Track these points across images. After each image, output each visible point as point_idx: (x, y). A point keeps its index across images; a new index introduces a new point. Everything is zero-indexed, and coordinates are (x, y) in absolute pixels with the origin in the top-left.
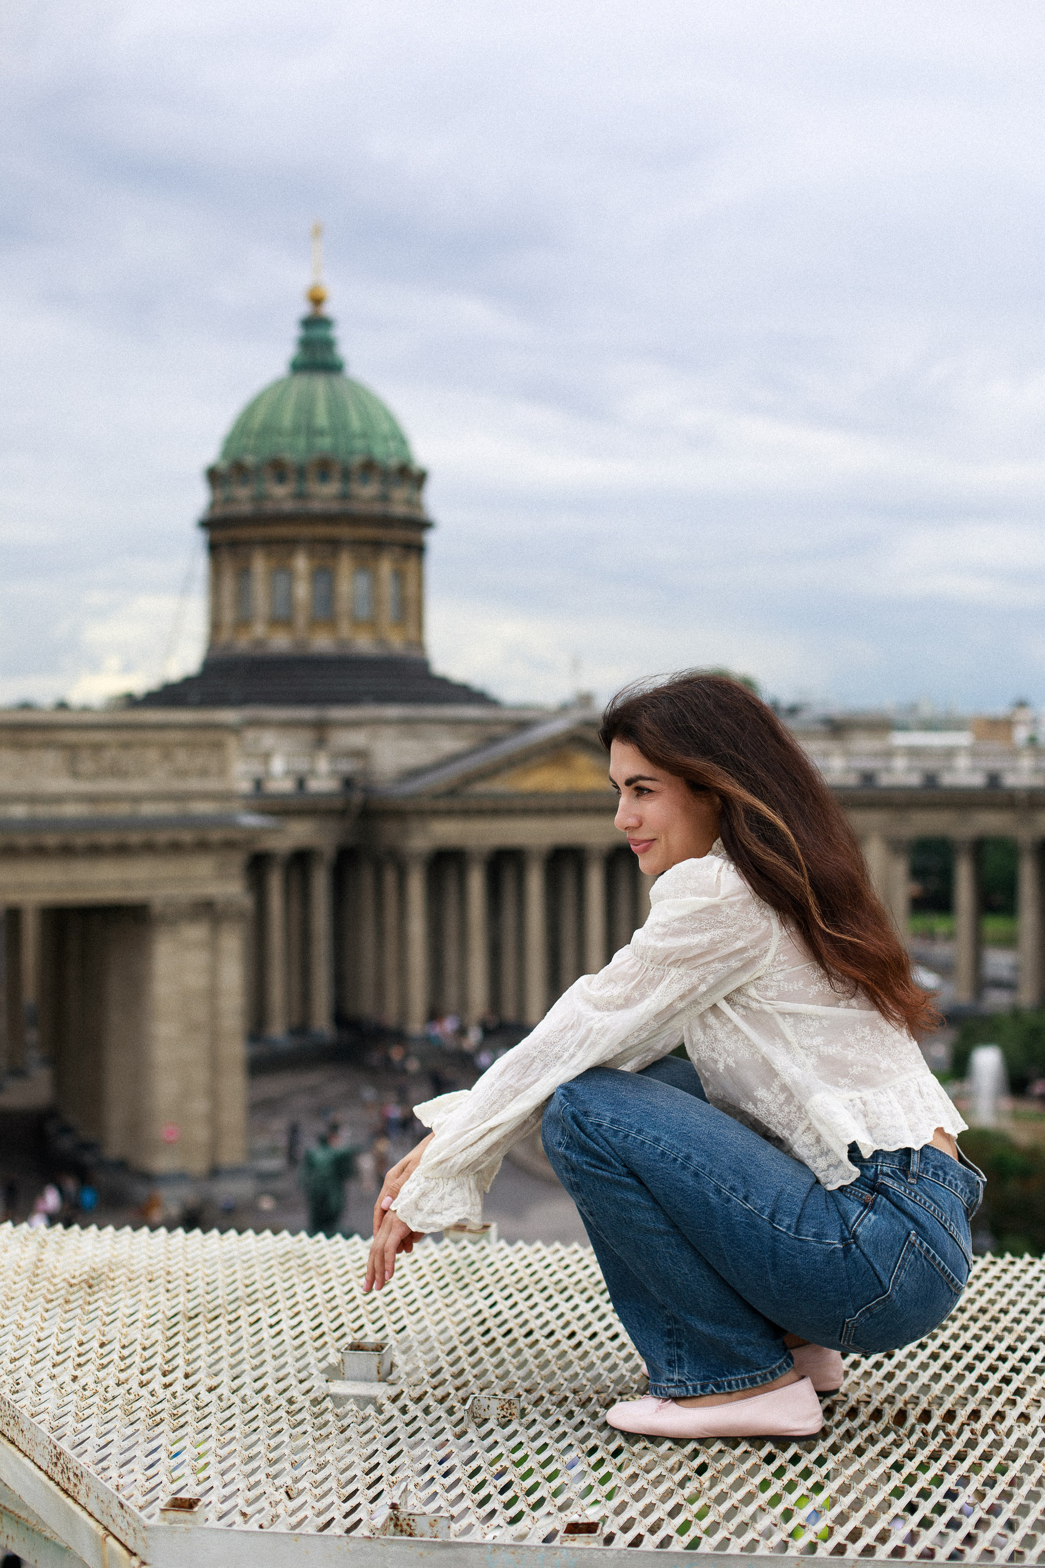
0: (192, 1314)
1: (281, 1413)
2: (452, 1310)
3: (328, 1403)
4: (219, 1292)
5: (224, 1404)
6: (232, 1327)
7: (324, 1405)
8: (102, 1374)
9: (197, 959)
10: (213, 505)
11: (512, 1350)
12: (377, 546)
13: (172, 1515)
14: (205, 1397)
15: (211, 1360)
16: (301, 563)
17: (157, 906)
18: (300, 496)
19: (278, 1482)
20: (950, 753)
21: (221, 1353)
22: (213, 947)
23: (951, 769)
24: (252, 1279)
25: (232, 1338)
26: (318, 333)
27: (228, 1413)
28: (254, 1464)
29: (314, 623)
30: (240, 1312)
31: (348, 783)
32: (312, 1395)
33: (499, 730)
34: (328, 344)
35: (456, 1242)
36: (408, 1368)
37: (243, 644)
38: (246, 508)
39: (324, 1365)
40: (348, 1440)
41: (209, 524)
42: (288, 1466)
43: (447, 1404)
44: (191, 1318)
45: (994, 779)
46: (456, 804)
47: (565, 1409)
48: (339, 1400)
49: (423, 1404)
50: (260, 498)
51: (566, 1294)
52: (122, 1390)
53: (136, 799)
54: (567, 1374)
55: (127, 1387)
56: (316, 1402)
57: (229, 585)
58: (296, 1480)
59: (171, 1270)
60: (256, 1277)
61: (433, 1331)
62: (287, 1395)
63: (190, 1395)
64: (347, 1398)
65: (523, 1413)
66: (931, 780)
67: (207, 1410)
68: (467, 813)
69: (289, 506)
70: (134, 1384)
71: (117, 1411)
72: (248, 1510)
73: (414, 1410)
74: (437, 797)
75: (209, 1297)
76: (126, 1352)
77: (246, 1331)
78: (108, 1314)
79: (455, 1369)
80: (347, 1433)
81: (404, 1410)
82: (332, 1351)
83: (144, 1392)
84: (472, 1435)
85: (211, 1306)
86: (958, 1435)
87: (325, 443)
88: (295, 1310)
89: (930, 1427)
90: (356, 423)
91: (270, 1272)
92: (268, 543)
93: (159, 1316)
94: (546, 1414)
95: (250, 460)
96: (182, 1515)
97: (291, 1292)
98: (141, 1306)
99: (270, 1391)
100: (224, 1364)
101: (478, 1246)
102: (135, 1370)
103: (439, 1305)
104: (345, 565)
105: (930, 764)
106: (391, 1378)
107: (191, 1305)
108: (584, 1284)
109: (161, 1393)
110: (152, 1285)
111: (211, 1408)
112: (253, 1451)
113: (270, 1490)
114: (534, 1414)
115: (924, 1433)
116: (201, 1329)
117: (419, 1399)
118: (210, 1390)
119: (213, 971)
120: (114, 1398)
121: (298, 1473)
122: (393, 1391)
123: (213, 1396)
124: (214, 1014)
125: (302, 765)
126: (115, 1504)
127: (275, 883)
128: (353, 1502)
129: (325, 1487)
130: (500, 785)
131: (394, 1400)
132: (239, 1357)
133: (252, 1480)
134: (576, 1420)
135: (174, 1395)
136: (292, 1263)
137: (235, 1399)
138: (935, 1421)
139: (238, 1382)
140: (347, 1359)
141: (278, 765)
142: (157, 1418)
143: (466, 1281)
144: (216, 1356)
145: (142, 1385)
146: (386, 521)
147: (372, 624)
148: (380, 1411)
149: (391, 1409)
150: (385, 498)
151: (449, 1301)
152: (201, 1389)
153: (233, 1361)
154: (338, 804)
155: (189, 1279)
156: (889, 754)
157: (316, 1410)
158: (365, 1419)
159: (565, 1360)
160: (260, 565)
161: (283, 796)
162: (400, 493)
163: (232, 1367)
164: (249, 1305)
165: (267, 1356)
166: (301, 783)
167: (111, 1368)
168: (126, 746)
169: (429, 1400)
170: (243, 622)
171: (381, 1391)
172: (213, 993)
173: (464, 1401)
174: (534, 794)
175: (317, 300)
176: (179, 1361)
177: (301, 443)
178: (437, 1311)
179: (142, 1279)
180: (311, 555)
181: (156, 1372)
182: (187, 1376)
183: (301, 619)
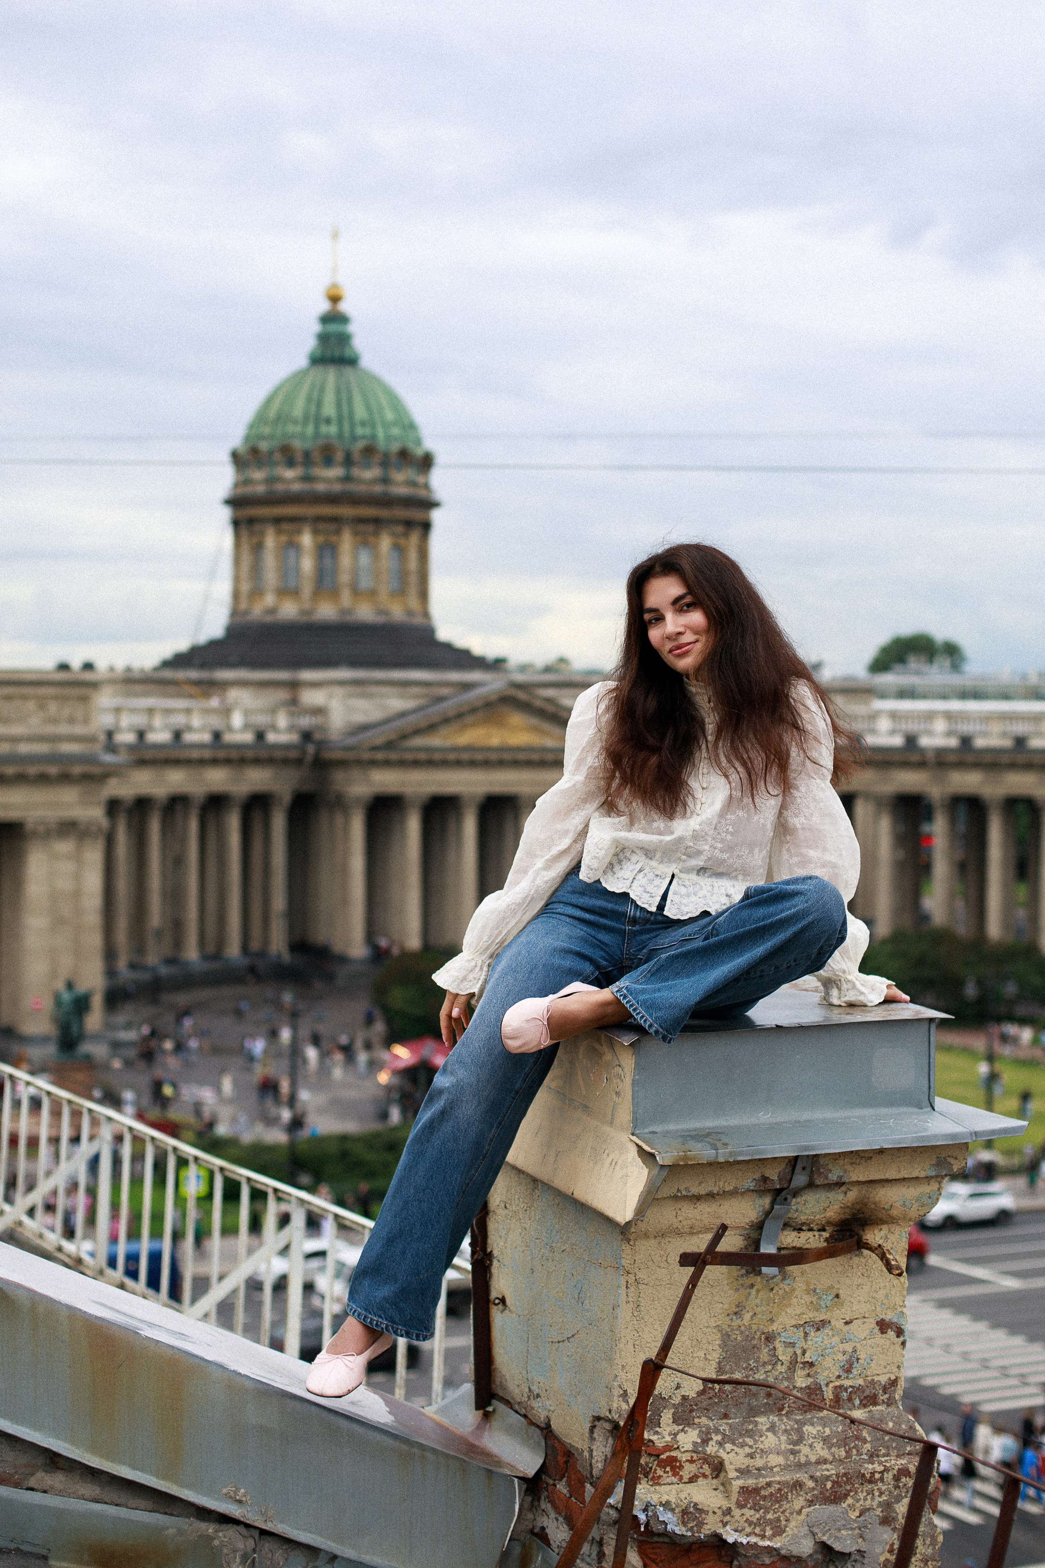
9: (65, 867)
10: (236, 485)
12: (377, 524)
16: (307, 539)
17: (29, 826)
18: (307, 479)
22: (77, 858)
23: (873, 731)
26: (333, 328)
29: (318, 594)
31: (307, 736)
33: (445, 691)
34: (345, 339)
37: (257, 612)
38: (260, 489)
41: (235, 502)
45: (911, 741)
46: (394, 756)
53: (15, 740)
57: (247, 559)
68: (402, 764)
69: (296, 487)
74: (375, 748)
87: (330, 431)
90: (360, 413)
92: (277, 521)
95: (264, 446)
104: (346, 541)
119: (77, 877)
124: (77, 911)
125: (261, 720)
130: (435, 741)
141: (237, 720)
146: (387, 501)
147: (372, 594)
150: (385, 480)
154: (293, 754)
160: (271, 541)
161: (240, 747)
162: (402, 476)
166: (260, 736)
170: (257, 592)
172: (77, 894)
174: (468, 748)
175: (335, 299)
177: (310, 430)
180: (315, 532)
183: (307, 590)
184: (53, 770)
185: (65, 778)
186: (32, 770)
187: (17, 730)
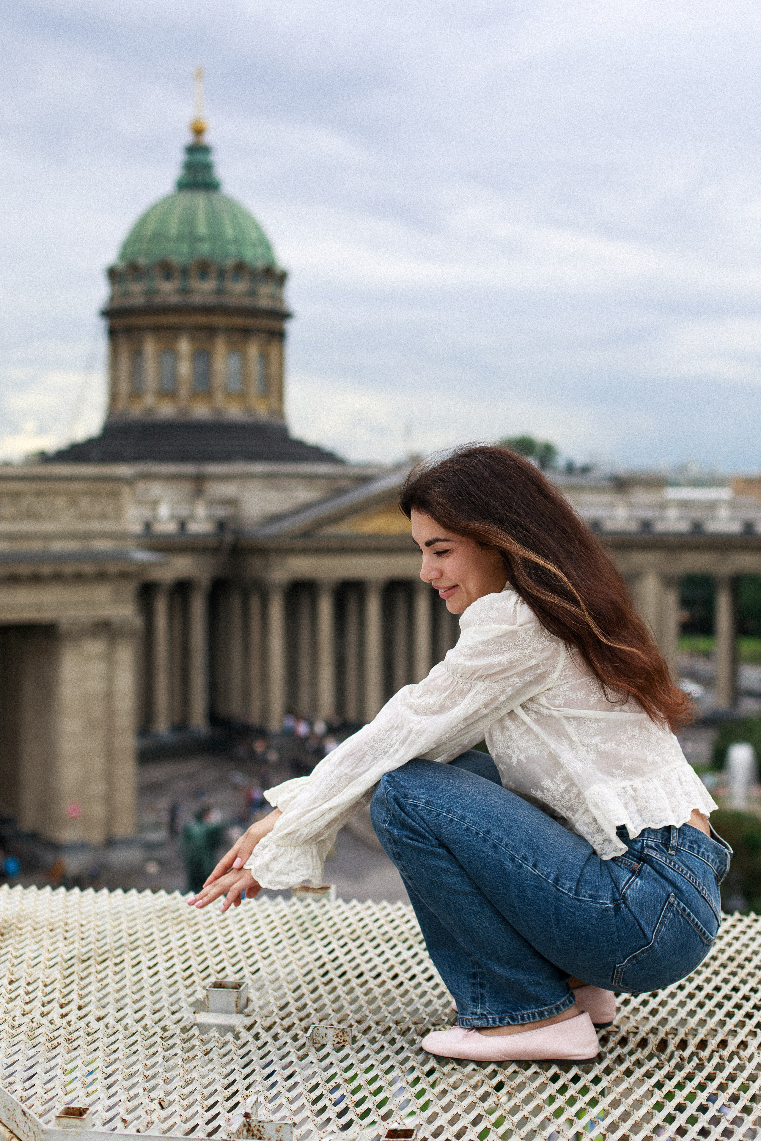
0: (85, 957)
1: (157, 1038)
2: (297, 956)
3: (195, 1031)
4: (107, 940)
5: (110, 1031)
6: (117, 969)
7: (191, 1032)
8: (10, 1006)
9: (97, 668)
10: (112, 298)
11: (346, 988)
12: (246, 333)
13: (65, 1121)
14: (95, 1025)
15: (100, 995)
16: (184, 346)
17: (65, 625)
18: (184, 291)
19: (153, 1095)
20: (713, 505)
21: (109, 989)
22: (110, 658)
23: (713, 518)
24: (135, 929)
25: (118, 977)
26: (200, 157)
27: (113, 1039)
28: (134, 1080)
29: (194, 395)
30: (124, 956)
31: (221, 525)
32: (182, 1024)
33: (343, 483)
34: (208, 167)
35: (302, 900)
36: (261, 1003)
37: (136, 412)
38: (139, 301)
39: (192, 999)
40: (211, 1061)
41: (108, 313)
42: (161, 1082)
43: (292, 1032)
44: (84, 961)
45: (750, 527)
46: (310, 544)
47: (388, 1037)
48: (204, 1028)
49: (273, 1032)
50: (150, 293)
51: (391, 943)
52: (26, 1019)
53: (48, 537)
54: (391, 1008)
55: (30, 1016)
56: (185, 1030)
57: (125, 363)
58: (168, 1094)
59: (69, 921)
60: (138, 928)
61: (282, 973)
62: (162, 1024)
63: (82, 1024)
64: (210, 1027)
65: (354, 1040)
66: (697, 527)
67: (96, 1036)
68: (319, 551)
69: (174, 299)
70: (36, 1014)
71: (22, 1037)
72: (128, 1118)
73: (265, 1036)
74: (295, 537)
75: (99, 944)
76: (30, 988)
77: (129, 971)
78: (16, 957)
79: (300, 1004)
80: (210, 1056)
81: (257, 1037)
82: (199, 989)
83: (45, 1021)
84: (312, 1057)
85: (100, 951)
86: (709, 1060)
87: (204, 248)
88: (170, 955)
89: (686, 1054)
90: (229, 232)
91: (149, 924)
92: (156, 329)
93: (59, 959)
94: (373, 1041)
95: (143, 261)
96: (74, 1121)
97: (166, 940)
98: (43, 951)
99: (147, 1021)
100: (110, 999)
101: (320, 904)
102: (37, 1003)
103: (287, 951)
104: (221, 348)
105: (697, 514)
106: (246, 1010)
107: (84, 950)
108: (406, 935)
109: (58, 1022)
110: (52, 934)
111: (99, 1034)
112: (132, 1070)
113: (146, 1101)
114: (363, 1041)
115: (682, 1058)
116: (92, 970)
117: (270, 1028)
118: (99, 1019)
119: (110, 678)
120: (20, 1025)
121: (169, 1087)
122: (248, 1021)
123: (101, 1024)
124: (111, 714)
125: (183, 511)
126: (19, 1112)
127: (161, 607)
128: (213, 1112)
129: (191, 1099)
130: (344, 529)
131: (249, 1028)
132: (122, 993)
133: (132, 1093)
134: (398, 1046)
135: (69, 1023)
136: (167, 917)
137: (119, 1027)
138: (691, 1048)
139: (121, 1014)
140: (211, 996)
141: (164, 511)
142: (55, 1042)
143: (309, 932)
144: (104, 992)
145: (43, 1015)
146: (254, 312)
147: (242, 396)
148: (237, 1037)
149: (246, 1036)
150: (252, 293)
151: (295, 948)
152: (91, 1018)
153: (118, 996)
154: (213, 543)
155: (83, 929)
156: (663, 505)
157: (185, 1036)
158: (225, 1044)
159: (390, 996)
160: (150, 347)
161: (167, 536)
162: (266, 289)
163: (117, 1001)
164: (132, 950)
165: (146, 992)
166: (183, 525)
167: (18, 1001)
168: (39, 494)
169: (277, 1029)
170: (136, 394)
171: (238, 1021)
172: (109, 696)
173: (306, 1030)
174: (373, 536)
175: (198, 131)
176: (74, 996)
177: (185, 248)
178: (286, 956)
179: (45, 929)
180: (193, 340)
181: (55, 1004)
182: (80, 1008)
183: (184, 391)
184: (89, 568)
185: (101, 577)
186: (69, 569)
187: (48, 526)
